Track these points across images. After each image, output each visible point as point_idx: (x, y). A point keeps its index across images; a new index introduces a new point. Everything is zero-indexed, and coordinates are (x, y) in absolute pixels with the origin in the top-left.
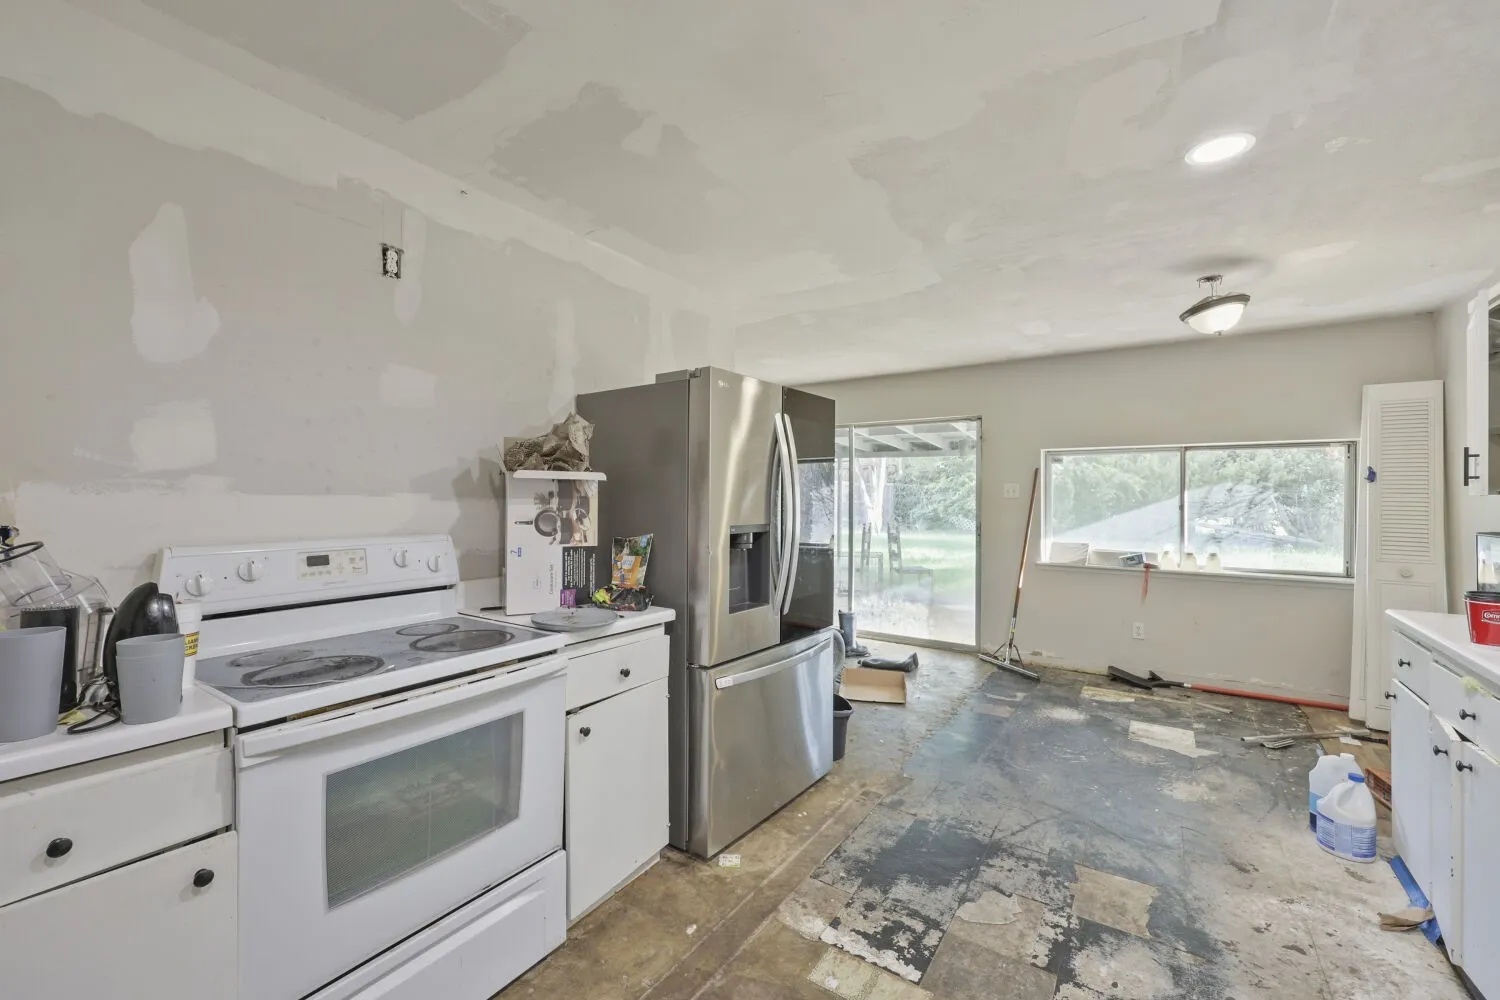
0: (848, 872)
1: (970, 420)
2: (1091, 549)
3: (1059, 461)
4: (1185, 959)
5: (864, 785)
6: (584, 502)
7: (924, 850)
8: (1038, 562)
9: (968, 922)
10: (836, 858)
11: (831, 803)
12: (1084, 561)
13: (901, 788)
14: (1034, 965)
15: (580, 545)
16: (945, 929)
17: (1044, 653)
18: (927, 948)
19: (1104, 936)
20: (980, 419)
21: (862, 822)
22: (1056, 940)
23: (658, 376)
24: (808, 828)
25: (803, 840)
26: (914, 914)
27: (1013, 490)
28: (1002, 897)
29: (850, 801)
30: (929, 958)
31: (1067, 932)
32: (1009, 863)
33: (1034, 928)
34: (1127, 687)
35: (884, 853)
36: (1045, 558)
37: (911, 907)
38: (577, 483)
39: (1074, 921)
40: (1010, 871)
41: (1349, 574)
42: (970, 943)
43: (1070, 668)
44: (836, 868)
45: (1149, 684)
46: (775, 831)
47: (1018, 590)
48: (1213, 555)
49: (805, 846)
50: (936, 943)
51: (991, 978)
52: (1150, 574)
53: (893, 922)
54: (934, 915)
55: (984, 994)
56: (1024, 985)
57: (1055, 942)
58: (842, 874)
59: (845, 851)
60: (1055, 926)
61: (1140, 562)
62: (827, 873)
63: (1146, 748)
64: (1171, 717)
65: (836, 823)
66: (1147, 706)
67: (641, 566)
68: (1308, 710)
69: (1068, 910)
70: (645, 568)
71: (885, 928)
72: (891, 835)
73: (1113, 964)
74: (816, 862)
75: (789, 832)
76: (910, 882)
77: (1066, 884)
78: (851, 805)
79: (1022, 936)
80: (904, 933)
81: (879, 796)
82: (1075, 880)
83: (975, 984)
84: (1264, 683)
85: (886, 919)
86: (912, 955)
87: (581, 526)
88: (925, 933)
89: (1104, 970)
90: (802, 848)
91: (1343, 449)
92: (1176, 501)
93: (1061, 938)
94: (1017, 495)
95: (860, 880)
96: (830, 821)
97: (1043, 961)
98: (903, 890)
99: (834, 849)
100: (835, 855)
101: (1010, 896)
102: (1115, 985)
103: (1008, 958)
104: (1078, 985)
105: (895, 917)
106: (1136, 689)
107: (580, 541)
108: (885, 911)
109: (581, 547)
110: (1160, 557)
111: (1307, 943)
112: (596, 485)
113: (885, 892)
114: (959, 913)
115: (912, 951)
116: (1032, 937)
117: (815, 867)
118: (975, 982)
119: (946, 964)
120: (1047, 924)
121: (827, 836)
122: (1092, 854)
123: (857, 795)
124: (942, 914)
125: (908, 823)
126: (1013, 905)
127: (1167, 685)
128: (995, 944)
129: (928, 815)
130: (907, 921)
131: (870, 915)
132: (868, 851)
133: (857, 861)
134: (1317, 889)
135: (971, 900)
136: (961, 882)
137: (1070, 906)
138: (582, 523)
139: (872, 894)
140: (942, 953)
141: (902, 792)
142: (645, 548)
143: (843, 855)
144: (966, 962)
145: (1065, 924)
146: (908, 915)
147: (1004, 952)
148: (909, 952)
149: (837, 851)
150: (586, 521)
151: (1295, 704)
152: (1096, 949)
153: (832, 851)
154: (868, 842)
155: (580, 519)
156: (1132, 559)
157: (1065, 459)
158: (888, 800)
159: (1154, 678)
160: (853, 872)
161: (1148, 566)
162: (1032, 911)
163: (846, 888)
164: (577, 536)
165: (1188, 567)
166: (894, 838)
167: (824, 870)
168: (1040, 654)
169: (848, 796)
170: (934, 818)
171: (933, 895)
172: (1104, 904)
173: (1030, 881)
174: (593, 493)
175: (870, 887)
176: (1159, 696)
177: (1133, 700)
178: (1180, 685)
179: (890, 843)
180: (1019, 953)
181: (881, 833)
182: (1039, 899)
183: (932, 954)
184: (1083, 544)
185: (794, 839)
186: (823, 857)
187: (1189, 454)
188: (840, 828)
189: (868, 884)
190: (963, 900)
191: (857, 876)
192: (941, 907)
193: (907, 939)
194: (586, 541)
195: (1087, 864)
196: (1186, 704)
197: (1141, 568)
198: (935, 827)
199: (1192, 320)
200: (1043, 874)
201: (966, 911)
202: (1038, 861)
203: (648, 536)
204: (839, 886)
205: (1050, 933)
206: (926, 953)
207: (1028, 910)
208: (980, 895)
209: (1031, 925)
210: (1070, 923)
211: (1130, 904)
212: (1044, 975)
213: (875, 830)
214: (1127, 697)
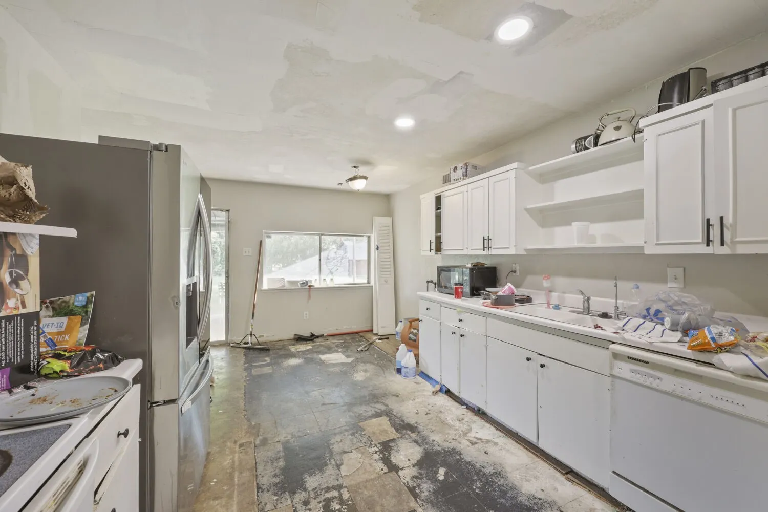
0: (276, 494)
1: (222, 211)
2: (286, 280)
3: (270, 237)
4: (413, 435)
5: (235, 442)
6: (21, 261)
7: (300, 456)
8: (262, 289)
9: (350, 475)
10: (262, 492)
11: (226, 463)
12: (284, 286)
13: (258, 431)
14: (385, 473)
15: (15, 313)
16: (345, 485)
17: (265, 335)
18: (348, 500)
19: (391, 445)
20: (228, 211)
21: (256, 463)
22: (381, 457)
23: (100, 137)
24: (225, 488)
25: (230, 497)
26: (328, 490)
27: (249, 251)
28: (350, 454)
29: (237, 455)
30: (353, 504)
31: (381, 452)
32: (338, 438)
33: (371, 459)
34: (305, 342)
35: (284, 471)
36: (265, 286)
37: (323, 487)
38: (11, 240)
39: (379, 446)
40: (341, 441)
41: (369, 282)
42: (359, 483)
43: (277, 340)
44: (268, 498)
45: (312, 338)
46: (205, 505)
47: (254, 305)
48: (332, 279)
49: (235, 499)
50: (349, 495)
51: (379, 491)
52: (311, 290)
53: (324, 501)
54: (336, 483)
55: (384, 500)
56: (390, 484)
57: (382, 459)
58: (275, 498)
59: (263, 485)
60: (376, 452)
61: (307, 285)
62: (266, 504)
63: (335, 365)
64: (329, 350)
65: (241, 473)
66: (318, 348)
67: (82, 325)
68: (362, 334)
69: (373, 443)
70: (87, 327)
71: (323, 507)
72: (277, 459)
73: (402, 453)
74: (253, 503)
75: (216, 498)
76: (310, 475)
77: (363, 433)
78: (239, 457)
79: (371, 465)
80: (333, 502)
81: (251, 443)
82: (364, 430)
83: (378, 499)
84: (348, 327)
85: (319, 502)
86: (346, 509)
87: (18, 291)
88: (340, 494)
89: (402, 457)
90: (235, 502)
91: (367, 238)
92: (318, 257)
93: (382, 456)
94: (250, 254)
95: (287, 493)
96: (236, 474)
97: (386, 470)
98: (312, 482)
99: (255, 488)
100: (260, 491)
101: (352, 452)
102: (409, 460)
103: (376, 478)
104: (402, 469)
105: (322, 498)
106: (308, 342)
107: (16, 308)
108: (315, 499)
109: (17, 316)
110: (313, 282)
111: (427, 410)
112: (38, 241)
113: (305, 490)
114: (343, 474)
115: (344, 507)
116: (374, 464)
117: (255, 507)
118: (376, 497)
119: (360, 501)
120: (373, 454)
121: (244, 484)
122: (359, 416)
123: (237, 448)
124: (338, 480)
125: (280, 447)
126: (355, 455)
127: (317, 337)
128: (366, 476)
129: (285, 437)
130: (329, 495)
131: (310, 507)
132: (275, 476)
133: (275, 485)
134: (415, 392)
135: (342, 464)
136: (330, 459)
137: (372, 441)
138: (18, 286)
139: (300, 496)
140: (354, 497)
141: (261, 433)
142: (85, 306)
143: (264, 487)
144: (366, 492)
145: (378, 449)
146: (326, 492)
147: (372, 477)
148: (344, 509)
149: (259, 488)
150: (23, 283)
151: (357, 333)
152: (393, 451)
153: (256, 490)
154: (270, 470)
155: (15, 281)
156: (304, 283)
157: (273, 236)
158: (257, 442)
159: (313, 335)
160: (280, 492)
161: (310, 286)
162: (364, 453)
163: (284, 504)
164: (11, 303)
165: (323, 285)
166: (281, 459)
167: (263, 504)
168: (263, 336)
169: (233, 452)
170: (289, 437)
171: (325, 474)
172: (379, 433)
173: (351, 440)
174: (33, 251)
175: (296, 493)
176: (319, 342)
177: (311, 347)
178: (322, 336)
179: (281, 463)
180: (377, 473)
181: (272, 462)
182: (362, 446)
183: (352, 501)
184: (282, 278)
185: (224, 501)
186: (253, 497)
187: (323, 237)
188: (247, 474)
189: (293, 492)
190: (338, 467)
191: (284, 492)
192: (334, 477)
193: (337, 503)
194: (24, 306)
195: (361, 421)
196: (328, 343)
197: (307, 287)
198: (294, 441)
199: (350, 183)
200: (353, 434)
201: (344, 470)
202: (346, 430)
203: (88, 294)
204: (279, 505)
205: (377, 456)
206: (350, 502)
207: (363, 453)
208: (341, 460)
209: (369, 458)
210: (378, 448)
211: (385, 427)
212: (391, 474)
213: (267, 462)
214: (308, 346)
